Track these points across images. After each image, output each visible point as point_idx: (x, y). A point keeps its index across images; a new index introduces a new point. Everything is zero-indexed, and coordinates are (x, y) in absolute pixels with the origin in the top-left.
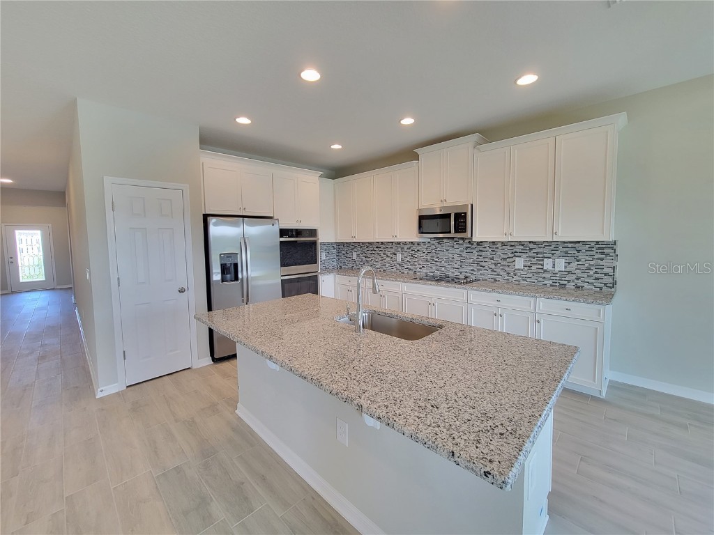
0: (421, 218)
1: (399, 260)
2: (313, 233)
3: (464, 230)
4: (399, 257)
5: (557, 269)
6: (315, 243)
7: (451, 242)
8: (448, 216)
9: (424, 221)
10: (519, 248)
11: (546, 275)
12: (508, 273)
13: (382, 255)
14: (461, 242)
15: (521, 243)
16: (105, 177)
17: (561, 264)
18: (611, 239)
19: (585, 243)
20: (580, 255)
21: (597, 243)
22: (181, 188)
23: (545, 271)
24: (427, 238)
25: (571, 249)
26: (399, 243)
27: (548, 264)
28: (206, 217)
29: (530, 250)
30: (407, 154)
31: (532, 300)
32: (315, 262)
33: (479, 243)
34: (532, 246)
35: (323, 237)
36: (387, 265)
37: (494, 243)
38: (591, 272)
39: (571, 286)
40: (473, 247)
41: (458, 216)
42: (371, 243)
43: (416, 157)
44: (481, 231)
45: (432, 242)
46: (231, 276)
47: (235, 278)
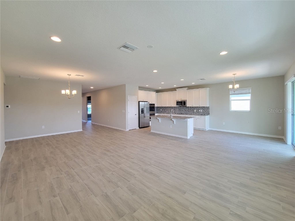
0: (177, 102)
2: (154, 105)
3: (185, 105)
6: (154, 107)
7: (183, 107)
8: (182, 102)
9: (178, 103)
12: (193, 112)
13: (168, 109)
15: (195, 107)
16: (128, 96)
17: (202, 111)
18: (208, 106)
19: (205, 107)
20: (205, 109)
22: (136, 97)
24: (178, 106)
25: (203, 108)
26: (172, 107)
27: (200, 111)
28: (139, 102)
30: (174, 89)
32: (154, 111)
33: (188, 107)
34: (197, 107)
35: (156, 106)
37: (191, 107)
38: (206, 112)
39: (203, 114)
41: (184, 102)
42: (165, 107)
43: (176, 90)
44: (188, 105)
46: (142, 113)
47: (143, 113)
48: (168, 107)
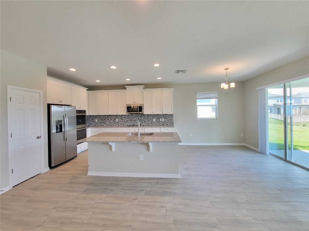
0: (128, 107)
1: (117, 121)
2: (84, 112)
3: (141, 111)
4: (117, 120)
5: (163, 121)
6: (85, 116)
7: (135, 115)
9: (129, 109)
10: (154, 116)
11: (160, 122)
12: (152, 122)
13: (110, 120)
14: (139, 115)
15: (154, 115)
16: (8, 86)
17: (163, 119)
18: (172, 113)
19: (168, 115)
20: (167, 118)
21: (170, 114)
22: (39, 92)
23: (160, 121)
25: (165, 116)
26: (117, 115)
27: (161, 120)
29: (157, 116)
30: (123, 87)
31: (160, 128)
32: (85, 123)
33: (145, 115)
34: (157, 115)
35: (87, 114)
36: (112, 123)
37: (148, 115)
38: (169, 121)
39: (165, 124)
40: (142, 116)
41: (140, 107)
42: (105, 116)
43: (125, 89)
44: (146, 111)
45: (129, 115)
46: (59, 130)
47: (61, 131)
48: (110, 115)
